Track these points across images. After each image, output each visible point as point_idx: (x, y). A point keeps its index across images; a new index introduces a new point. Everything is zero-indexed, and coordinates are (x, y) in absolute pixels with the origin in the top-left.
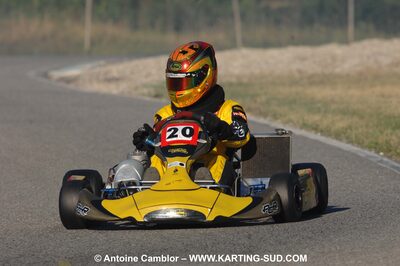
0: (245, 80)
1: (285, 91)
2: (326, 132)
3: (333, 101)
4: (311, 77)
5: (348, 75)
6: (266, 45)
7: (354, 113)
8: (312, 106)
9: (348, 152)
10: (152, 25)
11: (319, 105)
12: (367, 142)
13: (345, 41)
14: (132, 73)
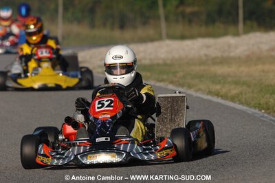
0: (169, 62)
1: (197, 69)
2: (224, 97)
3: (229, 75)
4: (215, 58)
5: (239, 58)
6: (183, 37)
7: (244, 83)
8: (215, 79)
9: (240, 110)
10: (104, 25)
11: (220, 78)
12: (253, 103)
13: (237, 34)
14: (91, 58)
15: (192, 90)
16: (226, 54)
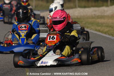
0: (79, 17)
1: (90, 20)
2: (102, 32)
3: (104, 23)
4: (98, 16)
5: (108, 16)
7: (110, 26)
8: (98, 24)
11: (100, 24)
15: (89, 29)
16: (103, 14)
